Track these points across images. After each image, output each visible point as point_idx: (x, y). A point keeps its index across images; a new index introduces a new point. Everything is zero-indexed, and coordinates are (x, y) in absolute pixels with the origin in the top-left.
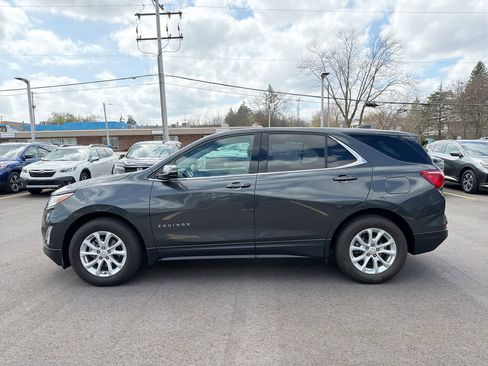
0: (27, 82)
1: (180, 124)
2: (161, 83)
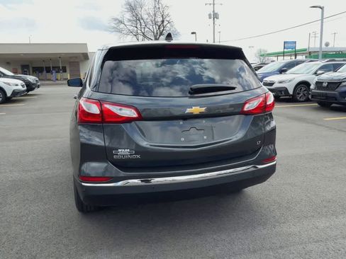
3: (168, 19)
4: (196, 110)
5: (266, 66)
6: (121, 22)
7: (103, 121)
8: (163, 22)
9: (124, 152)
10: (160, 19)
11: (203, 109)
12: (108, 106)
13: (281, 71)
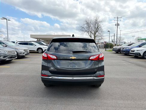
3: (100, 26)
4: (73, 58)
5: (134, 44)
6: (83, 28)
7: (48, 59)
8: (98, 27)
9: (52, 68)
10: (97, 26)
11: (75, 58)
12: (49, 55)
13: (140, 46)
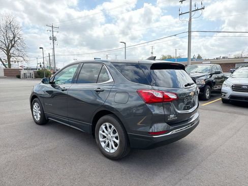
0: (125, 43)
1: (221, 58)
2: (189, 36)
3: (18, 36)
8: (14, 38)
